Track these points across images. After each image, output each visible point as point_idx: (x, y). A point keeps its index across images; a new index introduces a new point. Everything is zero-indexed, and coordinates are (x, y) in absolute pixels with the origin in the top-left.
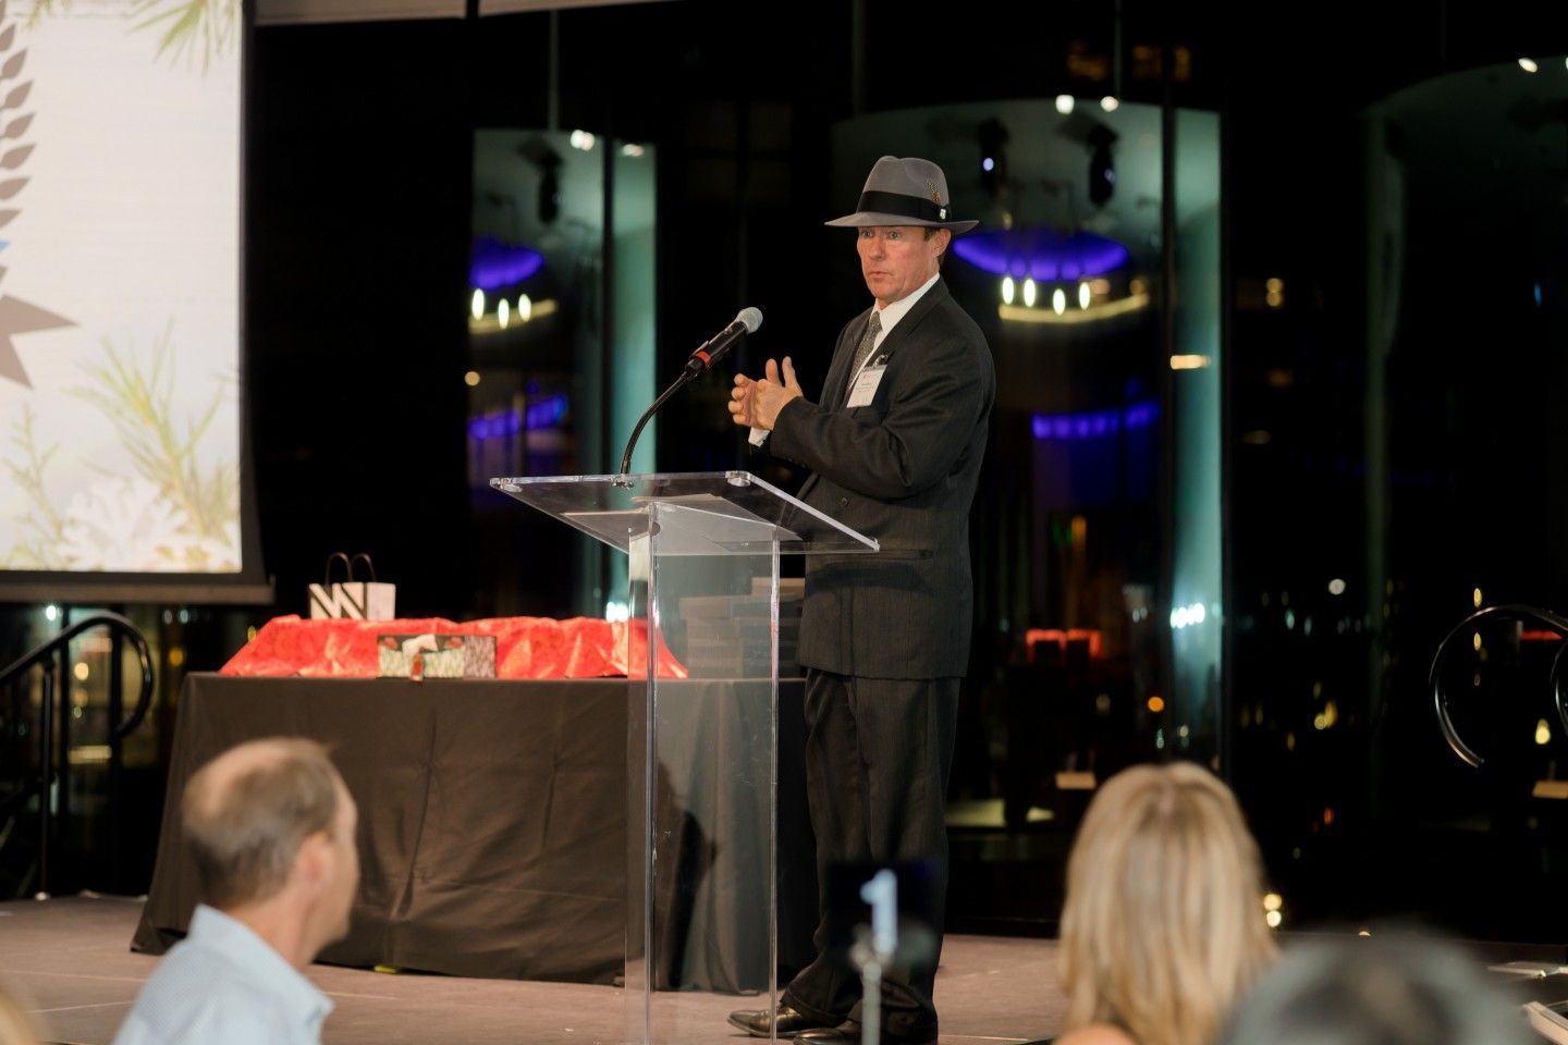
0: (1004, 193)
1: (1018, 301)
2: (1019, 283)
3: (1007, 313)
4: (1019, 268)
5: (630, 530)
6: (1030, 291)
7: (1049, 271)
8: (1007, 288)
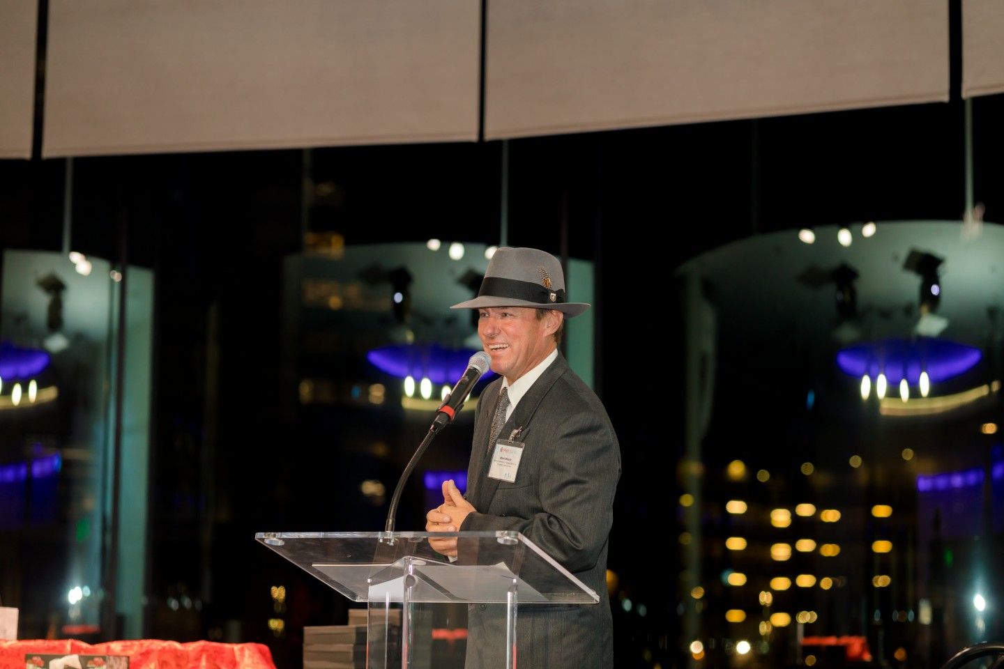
0: (409, 318)
1: (417, 395)
2: (418, 382)
3: (408, 404)
4: (418, 373)
5: (369, 581)
6: (427, 387)
7: (440, 376)
8: (409, 385)
